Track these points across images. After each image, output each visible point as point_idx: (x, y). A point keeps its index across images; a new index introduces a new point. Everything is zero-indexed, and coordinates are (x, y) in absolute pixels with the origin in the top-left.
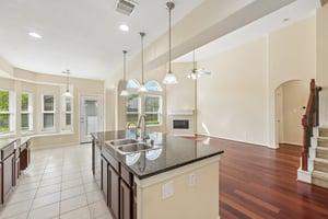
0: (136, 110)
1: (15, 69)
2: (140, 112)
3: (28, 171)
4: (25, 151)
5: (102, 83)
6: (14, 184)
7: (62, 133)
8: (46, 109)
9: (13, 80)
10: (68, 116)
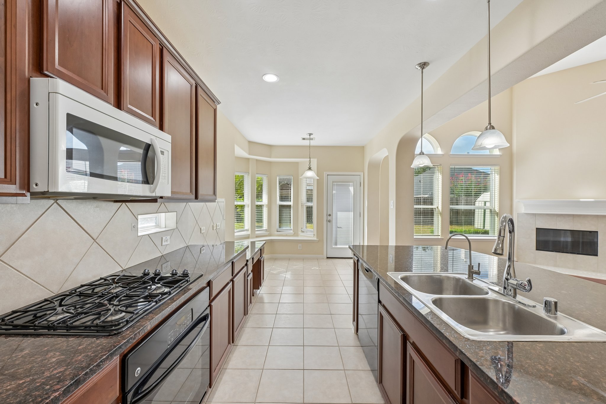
0: (430, 201)
1: (250, 142)
2: (438, 204)
3: (262, 291)
4: (259, 261)
5: (361, 149)
6: (246, 313)
7: (302, 237)
8: (282, 198)
9: (248, 159)
10: (309, 210)
